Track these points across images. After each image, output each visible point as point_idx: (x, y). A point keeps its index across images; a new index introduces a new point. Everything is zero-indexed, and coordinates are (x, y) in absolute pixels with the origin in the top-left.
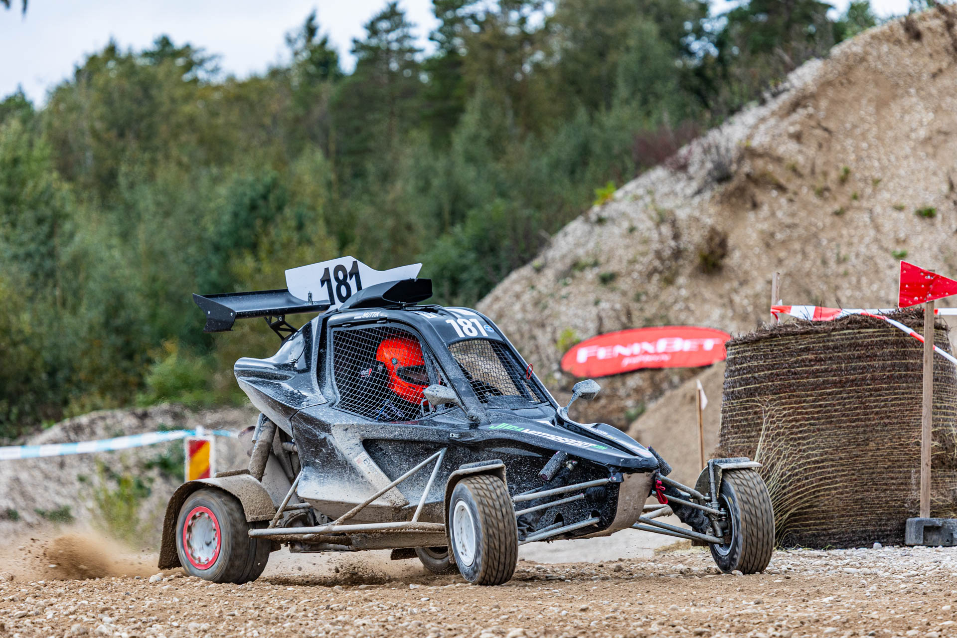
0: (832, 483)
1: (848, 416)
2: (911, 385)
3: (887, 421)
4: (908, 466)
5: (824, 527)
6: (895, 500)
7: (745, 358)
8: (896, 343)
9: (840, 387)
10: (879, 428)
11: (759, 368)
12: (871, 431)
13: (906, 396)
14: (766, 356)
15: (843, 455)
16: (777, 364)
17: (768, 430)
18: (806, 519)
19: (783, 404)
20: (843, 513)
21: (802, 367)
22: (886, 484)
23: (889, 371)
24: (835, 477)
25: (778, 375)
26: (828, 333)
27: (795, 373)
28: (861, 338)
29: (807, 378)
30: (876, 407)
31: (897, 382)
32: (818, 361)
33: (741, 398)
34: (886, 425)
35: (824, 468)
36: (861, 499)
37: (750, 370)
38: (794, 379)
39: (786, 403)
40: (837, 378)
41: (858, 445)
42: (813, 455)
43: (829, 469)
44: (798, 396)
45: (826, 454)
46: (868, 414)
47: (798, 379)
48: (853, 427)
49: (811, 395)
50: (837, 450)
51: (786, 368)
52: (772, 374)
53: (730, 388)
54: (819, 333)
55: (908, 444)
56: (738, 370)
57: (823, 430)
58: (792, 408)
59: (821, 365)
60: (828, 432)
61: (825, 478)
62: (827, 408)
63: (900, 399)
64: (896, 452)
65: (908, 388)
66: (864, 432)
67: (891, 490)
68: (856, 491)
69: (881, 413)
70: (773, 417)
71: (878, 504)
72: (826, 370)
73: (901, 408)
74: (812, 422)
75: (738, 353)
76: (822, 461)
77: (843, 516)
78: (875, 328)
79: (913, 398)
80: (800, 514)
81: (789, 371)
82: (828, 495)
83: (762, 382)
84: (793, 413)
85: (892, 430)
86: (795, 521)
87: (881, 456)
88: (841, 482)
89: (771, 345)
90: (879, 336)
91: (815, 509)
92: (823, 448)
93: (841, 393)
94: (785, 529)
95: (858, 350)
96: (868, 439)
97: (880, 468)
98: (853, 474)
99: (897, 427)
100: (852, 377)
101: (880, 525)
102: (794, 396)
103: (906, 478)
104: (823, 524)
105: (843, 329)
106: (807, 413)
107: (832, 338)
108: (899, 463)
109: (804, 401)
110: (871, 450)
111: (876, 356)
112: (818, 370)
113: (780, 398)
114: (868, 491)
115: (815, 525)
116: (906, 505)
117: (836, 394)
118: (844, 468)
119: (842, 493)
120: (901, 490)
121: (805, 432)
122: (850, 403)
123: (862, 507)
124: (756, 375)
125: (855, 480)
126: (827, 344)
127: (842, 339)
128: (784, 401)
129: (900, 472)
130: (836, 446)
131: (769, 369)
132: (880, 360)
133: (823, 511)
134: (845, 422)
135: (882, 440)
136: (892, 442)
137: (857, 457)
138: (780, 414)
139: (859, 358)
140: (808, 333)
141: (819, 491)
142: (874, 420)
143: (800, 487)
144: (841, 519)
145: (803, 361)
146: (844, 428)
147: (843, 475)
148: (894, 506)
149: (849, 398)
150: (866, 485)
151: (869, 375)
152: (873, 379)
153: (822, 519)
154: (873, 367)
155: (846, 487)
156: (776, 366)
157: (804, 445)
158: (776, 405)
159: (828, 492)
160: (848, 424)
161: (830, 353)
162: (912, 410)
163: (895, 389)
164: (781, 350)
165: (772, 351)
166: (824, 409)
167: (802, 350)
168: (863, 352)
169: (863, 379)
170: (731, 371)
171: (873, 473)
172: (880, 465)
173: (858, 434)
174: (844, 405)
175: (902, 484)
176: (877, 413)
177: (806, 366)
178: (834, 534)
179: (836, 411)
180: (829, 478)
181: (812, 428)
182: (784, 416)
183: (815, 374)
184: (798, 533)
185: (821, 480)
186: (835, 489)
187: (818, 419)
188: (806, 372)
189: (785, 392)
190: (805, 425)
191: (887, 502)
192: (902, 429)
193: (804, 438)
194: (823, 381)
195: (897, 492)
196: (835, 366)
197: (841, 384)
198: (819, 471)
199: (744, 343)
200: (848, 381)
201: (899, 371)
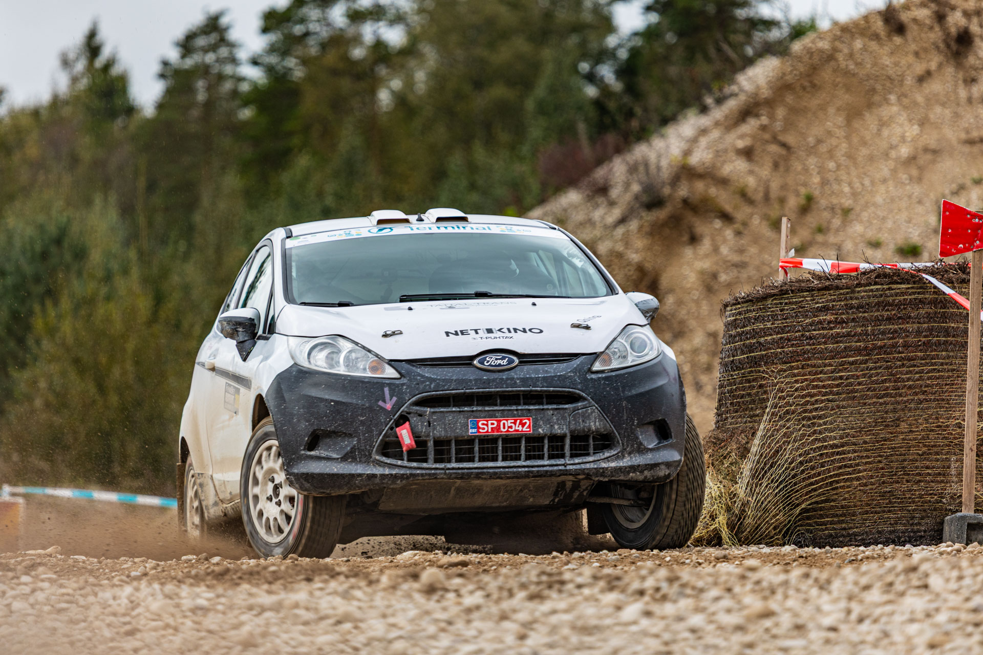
0: (854, 472)
1: (875, 390)
2: (951, 354)
3: (922, 397)
4: (947, 453)
5: (843, 525)
6: (931, 494)
7: (749, 319)
8: (934, 303)
9: (865, 355)
10: (912, 406)
11: (766, 332)
12: (903, 410)
13: (945, 367)
14: (774, 317)
15: (867, 438)
16: (788, 326)
17: (776, 407)
18: (821, 516)
19: (795, 375)
20: (867, 508)
21: (819, 330)
22: (919, 474)
23: (925, 336)
24: (858, 465)
25: (789, 340)
26: (851, 289)
27: (811, 338)
28: (892, 296)
29: (825, 343)
30: (909, 379)
31: (935, 350)
32: (839, 323)
33: (743, 369)
34: (921, 402)
35: (845, 454)
36: (889, 492)
37: (755, 334)
38: (808, 344)
39: (798, 375)
40: (862, 344)
41: (887, 426)
42: (831, 438)
43: (850, 455)
44: (814, 366)
45: (847, 437)
46: (899, 389)
47: (814, 344)
48: (881, 404)
49: (830, 365)
50: (860, 432)
51: (799, 331)
52: (781, 338)
53: (729, 357)
54: (841, 289)
55: (947, 426)
56: (740, 335)
57: (843, 407)
58: (806, 380)
59: (843, 328)
60: (849, 410)
61: (845, 466)
62: (849, 381)
63: (939, 371)
64: (932, 435)
65: (949, 357)
66: (895, 411)
67: (926, 481)
68: (884, 482)
69: (915, 388)
70: (782, 392)
71: (910, 498)
72: (848, 335)
73: (939, 381)
74: (831, 397)
75: (740, 313)
76: (842, 446)
77: (867, 512)
78: (908, 283)
79: (954, 370)
80: (814, 510)
81: (802, 335)
82: (848, 487)
83: (770, 349)
84: (808, 386)
85: (927, 408)
86: (808, 518)
87: (915, 439)
88: (865, 470)
89: (781, 303)
90: (914, 293)
91: (832, 504)
92: (844, 430)
93: (866, 362)
94: (796, 527)
95: (888, 310)
96: (898, 419)
97: (912, 454)
98: (880, 462)
99: (934, 404)
100: (879, 343)
101: (912, 525)
102: (808, 365)
103: (944, 467)
104: (842, 522)
105: (870, 284)
106: (824, 387)
107: (856, 295)
108: (935, 449)
109: (821, 372)
110: (902, 433)
111: (910, 317)
112: (838, 334)
113: (792, 368)
114: (898, 482)
115: (832, 523)
116: (944, 500)
117: (860, 363)
118: (869, 454)
119: (865, 485)
120: (938, 482)
121: (821, 409)
122: (878, 374)
123: (890, 502)
124: (762, 340)
125: (882, 468)
126: (850, 302)
127: (869, 297)
128: (796, 371)
129: (937, 460)
130: (860, 427)
131: (778, 333)
132: (914, 323)
133: (842, 507)
134: (871, 398)
135: (915, 420)
136: (927, 423)
137: (885, 440)
138: (791, 387)
139: (889, 319)
140: (826, 288)
141: (837, 482)
142: (907, 395)
143: (814, 476)
144: (865, 516)
145: (820, 322)
146: (869, 405)
147: (867, 463)
148: (930, 501)
149: (876, 368)
150: (896, 474)
151: (901, 341)
152: (906, 346)
153: (841, 516)
154: (906, 331)
155: (872, 477)
156: (787, 329)
157: (820, 425)
158: (786, 377)
159: (848, 483)
160: (874, 400)
161: (853, 313)
162: (953, 384)
163: (932, 359)
164: (794, 309)
165: (781, 310)
166: (846, 382)
167: (820, 310)
168: (894, 312)
169: (894, 346)
170: (731, 336)
171: (905, 460)
172: (913, 450)
173: (886, 412)
174: (871, 376)
175: (939, 474)
176: (910, 387)
177: (823, 329)
178: (855, 534)
179: (859, 384)
180: (851, 466)
181: (830, 405)
182: (796, 390)
183: (836, 339)
184: (811, 533)
185: (840, 468)
186: (858, 479)
187: (838, 393)
188: (824, 336)
189: (797, 361)
190: (822, 401)
191: (921, 496)
192: (940, 408)
193: (820, 417)
194: (845, 348)
195: (933, 484)
196: (859, 330)
197: (867, 351)
198: (838, 457)
199: (747, 302)
200: (875, 347)
201: (937, 336)
